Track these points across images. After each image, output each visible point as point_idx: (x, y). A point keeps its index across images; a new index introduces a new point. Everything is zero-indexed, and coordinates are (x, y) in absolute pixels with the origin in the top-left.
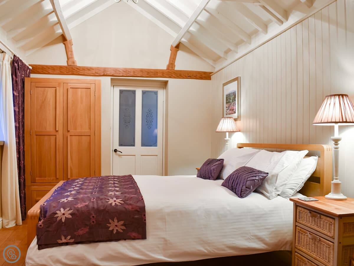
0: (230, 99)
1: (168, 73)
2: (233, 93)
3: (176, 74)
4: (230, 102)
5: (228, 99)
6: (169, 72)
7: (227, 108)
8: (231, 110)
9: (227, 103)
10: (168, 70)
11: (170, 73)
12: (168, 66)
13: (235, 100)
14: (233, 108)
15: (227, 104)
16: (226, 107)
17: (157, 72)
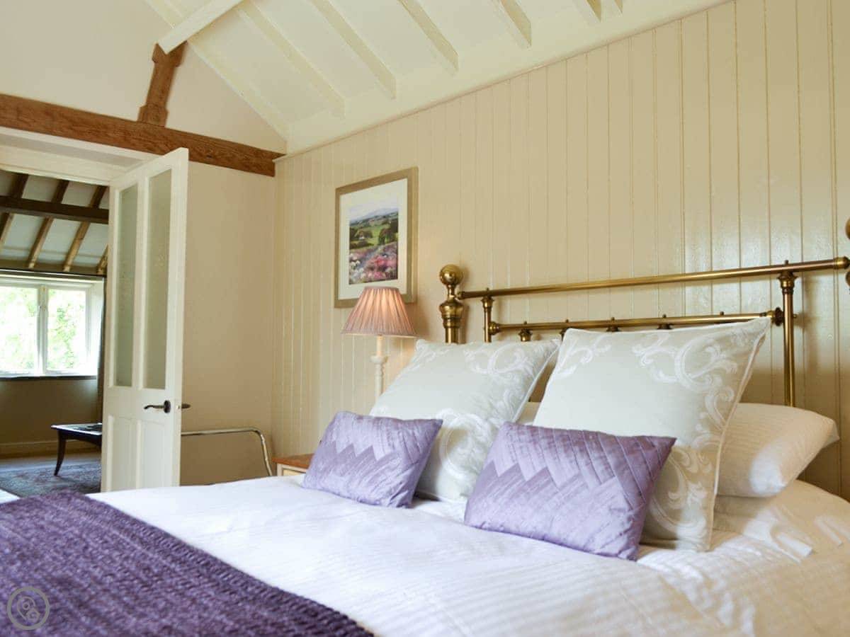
0: (369, 235)
1: (142, 134)
2: (384, 217)
3: (170, 141)
4: (368, 245)
5: (358, 237)
6: (145, 132)
7: (354, 264)
8: (372, 269)
9: (352, 247)
10: (143, 126)
11: (149, 134)
12: (144, 112)
13: (395, 240)
14: (383, 263)
15: (353, 250)
16: (351, 260)
17: (105, 127)
